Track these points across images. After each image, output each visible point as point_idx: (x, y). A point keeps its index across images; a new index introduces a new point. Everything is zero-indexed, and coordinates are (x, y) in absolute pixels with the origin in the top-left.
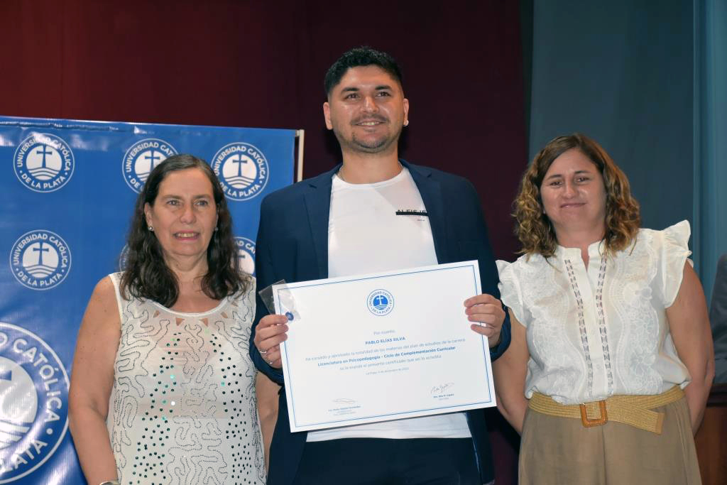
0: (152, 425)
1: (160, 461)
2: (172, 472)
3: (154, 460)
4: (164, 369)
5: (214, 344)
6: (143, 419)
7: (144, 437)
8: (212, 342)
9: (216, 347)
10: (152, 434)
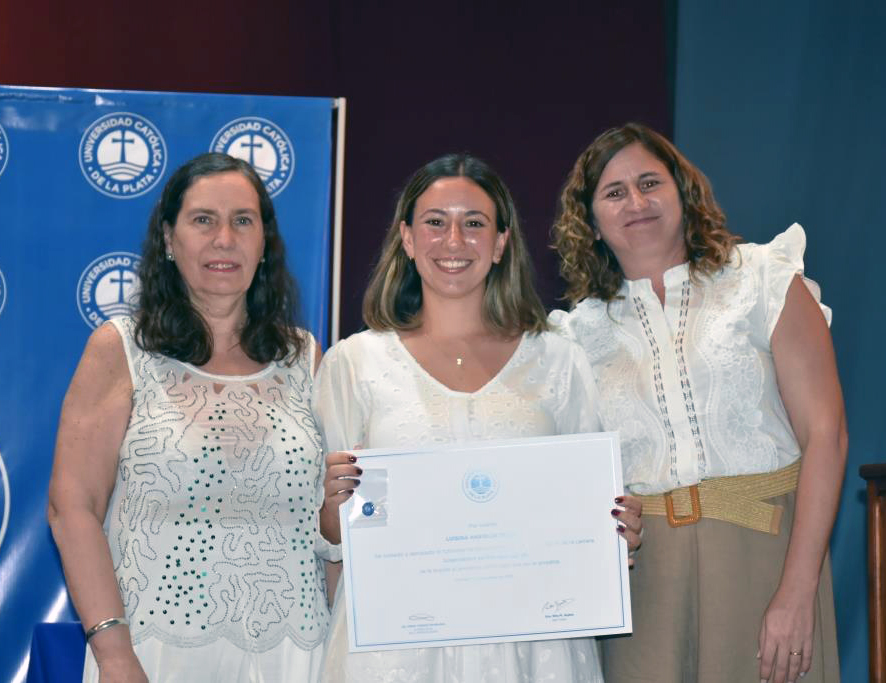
0: (189, 532)
1: (199, 582)
2: (217, 598)
3: (191, 580)
4: (208, 451)
5: (272, 418)
6: (177, 523)
7: (176, 548)
8: (268, 415)
9: (275, 422)
10: (190, 545)
